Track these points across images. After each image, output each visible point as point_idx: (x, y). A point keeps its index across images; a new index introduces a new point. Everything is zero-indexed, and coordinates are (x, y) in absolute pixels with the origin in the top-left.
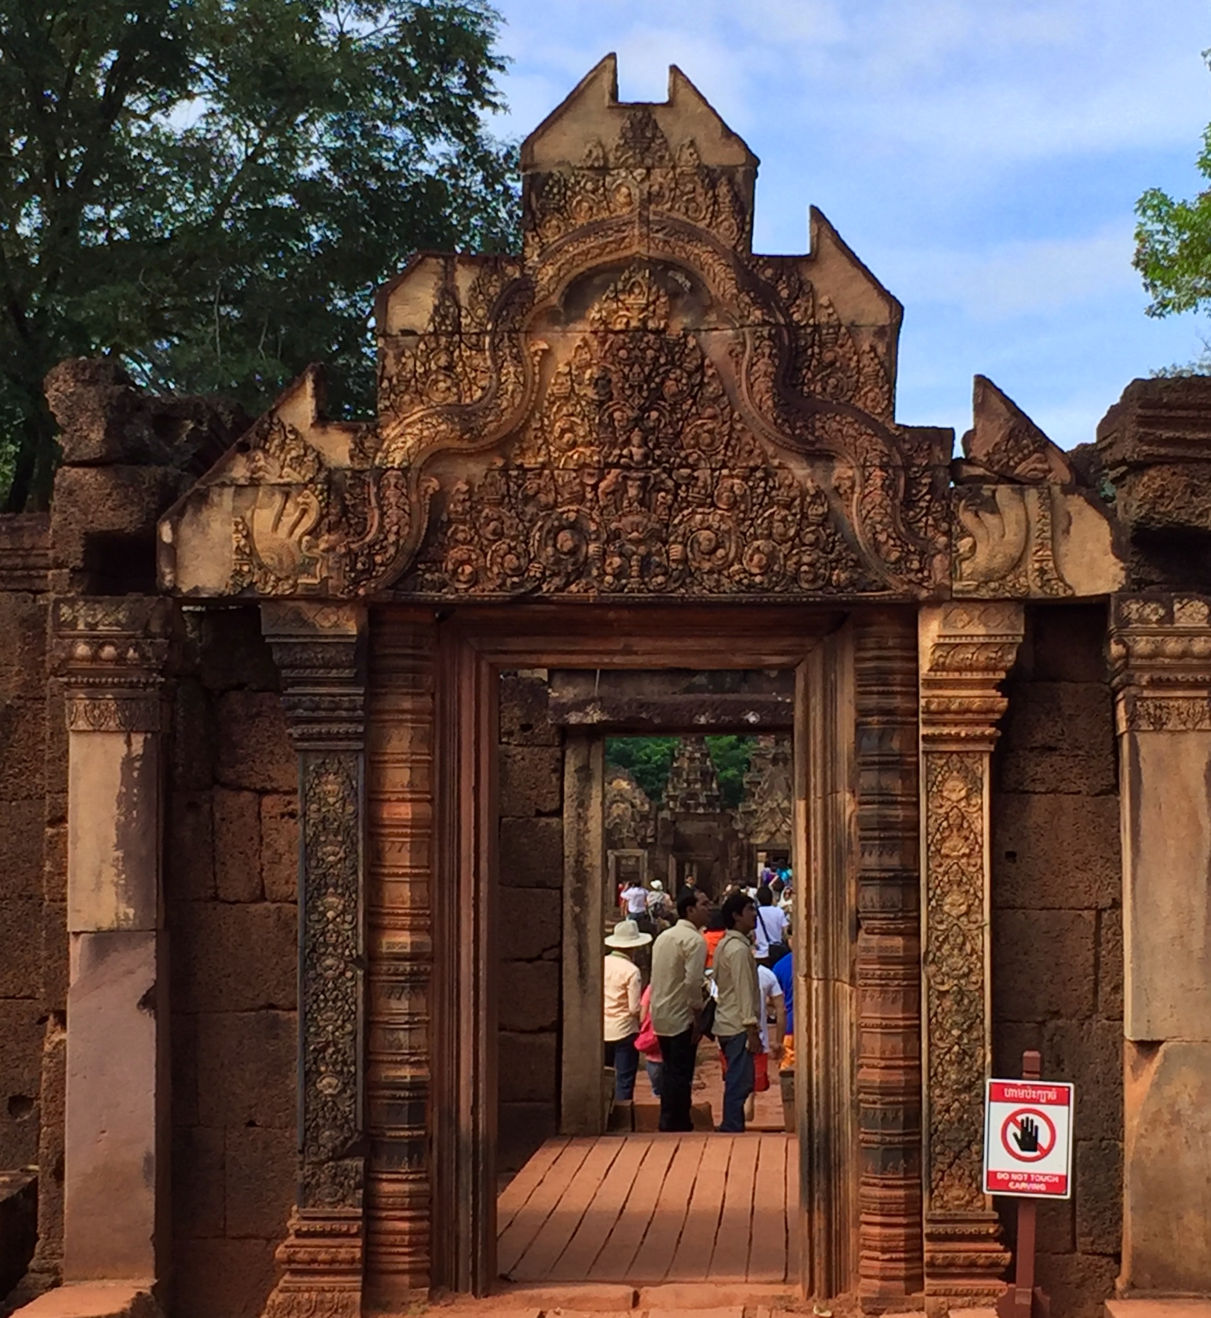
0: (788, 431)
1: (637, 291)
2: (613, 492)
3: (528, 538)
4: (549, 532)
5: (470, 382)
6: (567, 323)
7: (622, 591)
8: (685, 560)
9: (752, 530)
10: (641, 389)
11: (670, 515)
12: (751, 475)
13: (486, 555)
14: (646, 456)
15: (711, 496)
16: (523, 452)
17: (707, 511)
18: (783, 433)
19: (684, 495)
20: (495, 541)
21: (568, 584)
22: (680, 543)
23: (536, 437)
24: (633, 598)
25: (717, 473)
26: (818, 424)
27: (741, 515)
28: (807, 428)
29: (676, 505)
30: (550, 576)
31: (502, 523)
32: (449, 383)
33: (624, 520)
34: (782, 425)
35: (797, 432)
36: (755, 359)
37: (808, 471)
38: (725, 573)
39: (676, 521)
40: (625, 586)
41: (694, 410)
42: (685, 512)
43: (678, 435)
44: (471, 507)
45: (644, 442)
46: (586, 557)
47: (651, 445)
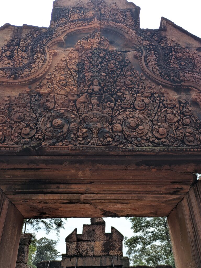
0: (167, 78)
1: (96, 37)
2: (84, 103)
3: (37, 121)
4: (49, 118)
5: (20, 62)
6: (66, 47)
7: (88, 145)
8: (122, 132)
9: (156, 118)
10: (97, 66)
11: (113, 112)
12: (151, 96)
13: (12, 128)
14: (100, 90)
15: (133, 104)
16: (41, 87)
17: (131, 110)
18: (165, 79)
19: (119, 104)
20: (19, 122)
21: (57, 142)
22: (119, 123)
23: (48, 82)
24: (94, 148)
25: (135, 95)
26: (181, 75)
27: (149, 112)
28: (176, 76)
29: (115, 108)
30: (47, 139)
31: (25, 114)
32: (10, 61)
33: (89, 113)
34: (163, 76)
35: (172, 78)
36: (148, 55)
37: (178, 96)
38: (145, 138)
39: (116, 114)
40: (89, 142)
41: (122, 73)
42: (120, 111)
43: (115, 82)
44: (9, 107)
45: (99, 84)
46: (68, 129)
47: (102, 85)
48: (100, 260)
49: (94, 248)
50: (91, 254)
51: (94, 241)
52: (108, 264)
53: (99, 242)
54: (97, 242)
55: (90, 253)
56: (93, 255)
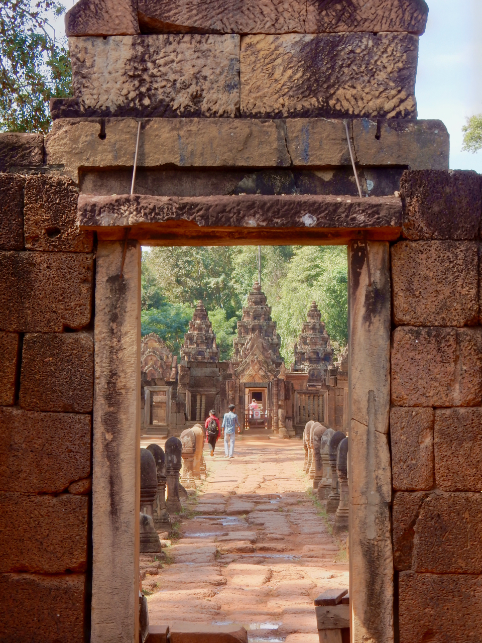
48: (274, 136)
49: (239, 73)
50: (223, 101)
51: (243, 35)
52: (320, 160)
53: (271, 38)
54: (258, 37)
55: (215, 97)
56: (238, 109)
